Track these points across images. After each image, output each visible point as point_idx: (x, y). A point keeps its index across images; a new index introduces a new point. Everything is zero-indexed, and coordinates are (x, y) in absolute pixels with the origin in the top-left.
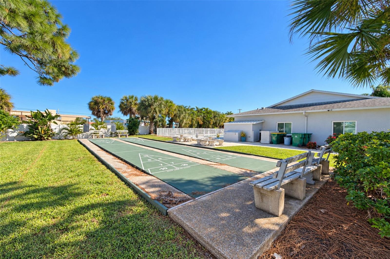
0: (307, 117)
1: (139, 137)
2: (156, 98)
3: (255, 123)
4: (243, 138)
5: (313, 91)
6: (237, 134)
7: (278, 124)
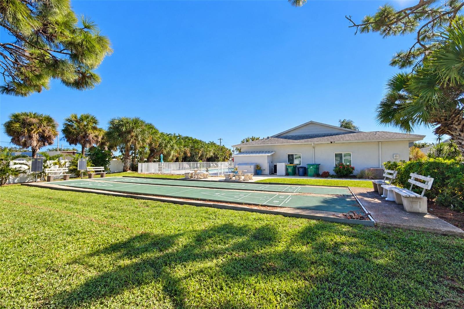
0: (314, 148)
1: (123, 177)
2: (136, 122)
3: (270, 154)
4: (258, 171)
5: (312, 122)
6: (253, 167)
7: (288, 155)
